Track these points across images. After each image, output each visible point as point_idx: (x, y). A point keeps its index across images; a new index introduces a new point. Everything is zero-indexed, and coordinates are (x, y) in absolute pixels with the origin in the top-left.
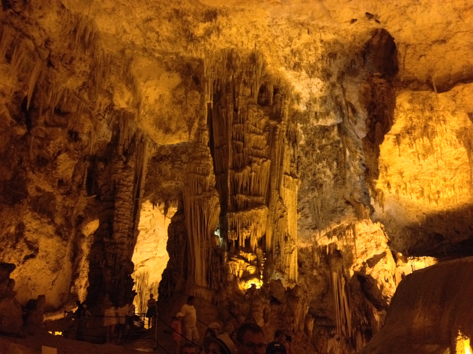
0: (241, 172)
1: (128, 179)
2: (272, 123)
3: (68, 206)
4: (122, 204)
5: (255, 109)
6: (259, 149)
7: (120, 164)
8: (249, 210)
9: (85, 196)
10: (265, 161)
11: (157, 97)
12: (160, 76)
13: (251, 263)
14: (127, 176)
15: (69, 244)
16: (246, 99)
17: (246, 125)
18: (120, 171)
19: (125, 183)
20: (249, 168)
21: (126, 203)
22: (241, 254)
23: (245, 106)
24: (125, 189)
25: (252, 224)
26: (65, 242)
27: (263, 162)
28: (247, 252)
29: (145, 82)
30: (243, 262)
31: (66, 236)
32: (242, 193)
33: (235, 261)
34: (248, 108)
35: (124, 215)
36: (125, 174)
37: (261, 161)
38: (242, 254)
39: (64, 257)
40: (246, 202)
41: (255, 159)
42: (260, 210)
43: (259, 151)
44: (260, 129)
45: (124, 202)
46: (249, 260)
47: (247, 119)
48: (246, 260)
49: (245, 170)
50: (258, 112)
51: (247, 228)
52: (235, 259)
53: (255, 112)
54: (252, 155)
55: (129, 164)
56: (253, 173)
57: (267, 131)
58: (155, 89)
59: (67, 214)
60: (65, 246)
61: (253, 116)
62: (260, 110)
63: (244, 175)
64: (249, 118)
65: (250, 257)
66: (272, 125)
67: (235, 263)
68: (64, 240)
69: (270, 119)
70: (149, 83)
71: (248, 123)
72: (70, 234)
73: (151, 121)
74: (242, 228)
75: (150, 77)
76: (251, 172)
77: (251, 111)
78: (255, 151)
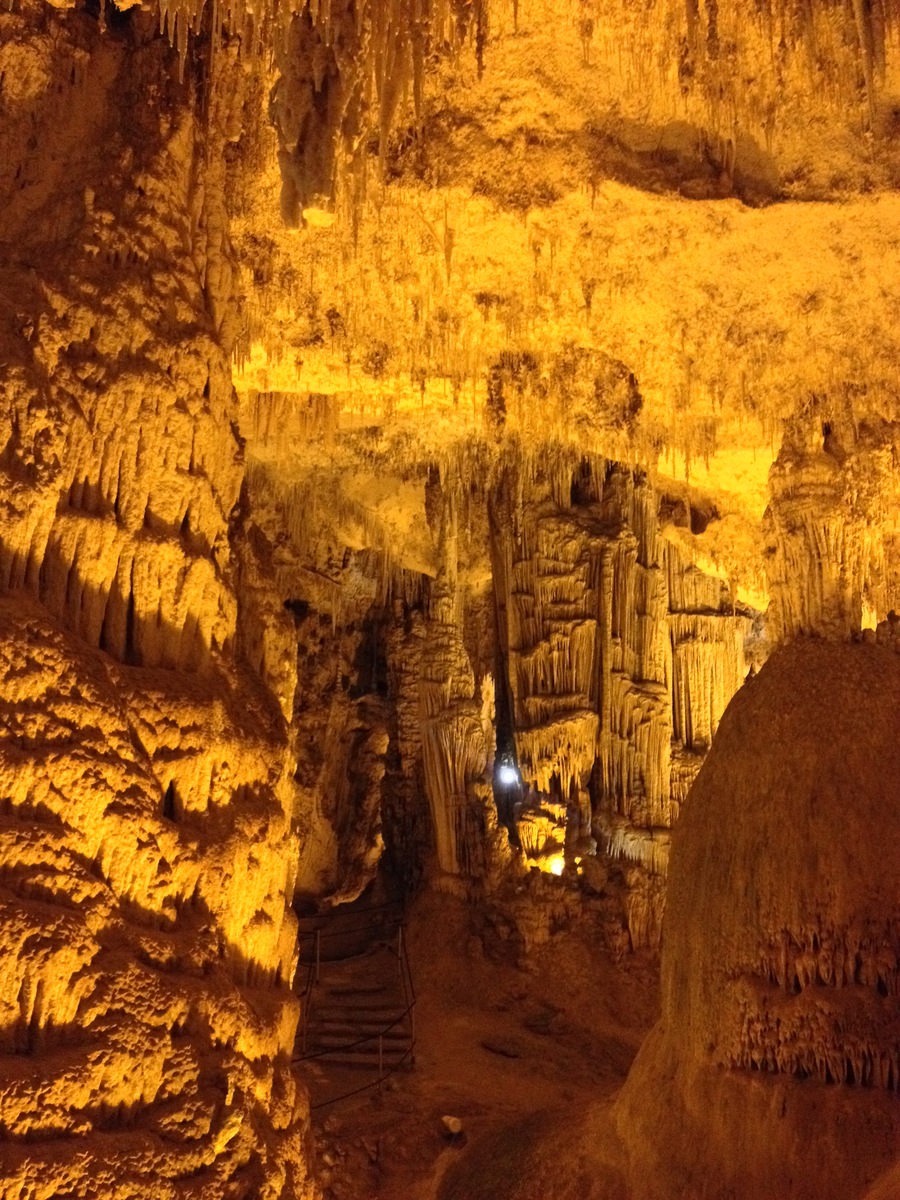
0: (531, 655)
1: (413, 661)
2: (595, 543)
3: (313, 726)
4: (406, 708)
5: (552, 526)
6: (567, 602)
7: (399, 635)
8: (549, 726)
9: (341, 703)
10: (579, 624)
11: (411, 521)
12: (397, 489)
13: (560, 823)
14: (411, 656)
15: (316, 791)
16: (534, 510)
17: (535, 561)
18: (399, 647)
19: (409, 668)
20: (544, 645)
21: (413, 704)
22: (542, 807)
23: (533, 524)
24: (409, 679)
25: (559, 750)
26: (308, 790)
27: (574, 628)
28: (552, 802)
29: (377, 505)
30: (545, 820)
31: (309, 779)
32: (535, 694)
33: (530, 821)
34: (538, 526)
35: (411, 727)
36: (408, 651)
37: (570, 626)
38: (546, 806)
39: (310, 813)
40: (543, 710)
41: (555, 625)
42: (569, 724)
43: (566, 607)
44: (566, 562)
45: (409, 702)
46: (557, 817)
47: (537, 550)
48: (551, 818)
49: (538, 651)
50: (559, 530)
51: (549, 758)
52: (529, 817)
53: (552, 532)
54: (551, 618)
55: (414, 631)
56: (555, 654)
57: (585, 561)
58: (400, 510)
59: (312, 739)
60: (311, 795)
61: (548, 541)
62: (562, 525)
63: (536, 661)
64: (540, 548)
65: (558, 811)
66: (595, 547)
67: (530, 824)
68: (307, 785)
69: (590, 537)
70: (384, 504)
71: (539, 558)
72: (317, 773)
73: (419, 559)
74: (540, 758)
75: (382, 495)
76: (551, 650)
77: (544, 532)
78: (558, 608)
